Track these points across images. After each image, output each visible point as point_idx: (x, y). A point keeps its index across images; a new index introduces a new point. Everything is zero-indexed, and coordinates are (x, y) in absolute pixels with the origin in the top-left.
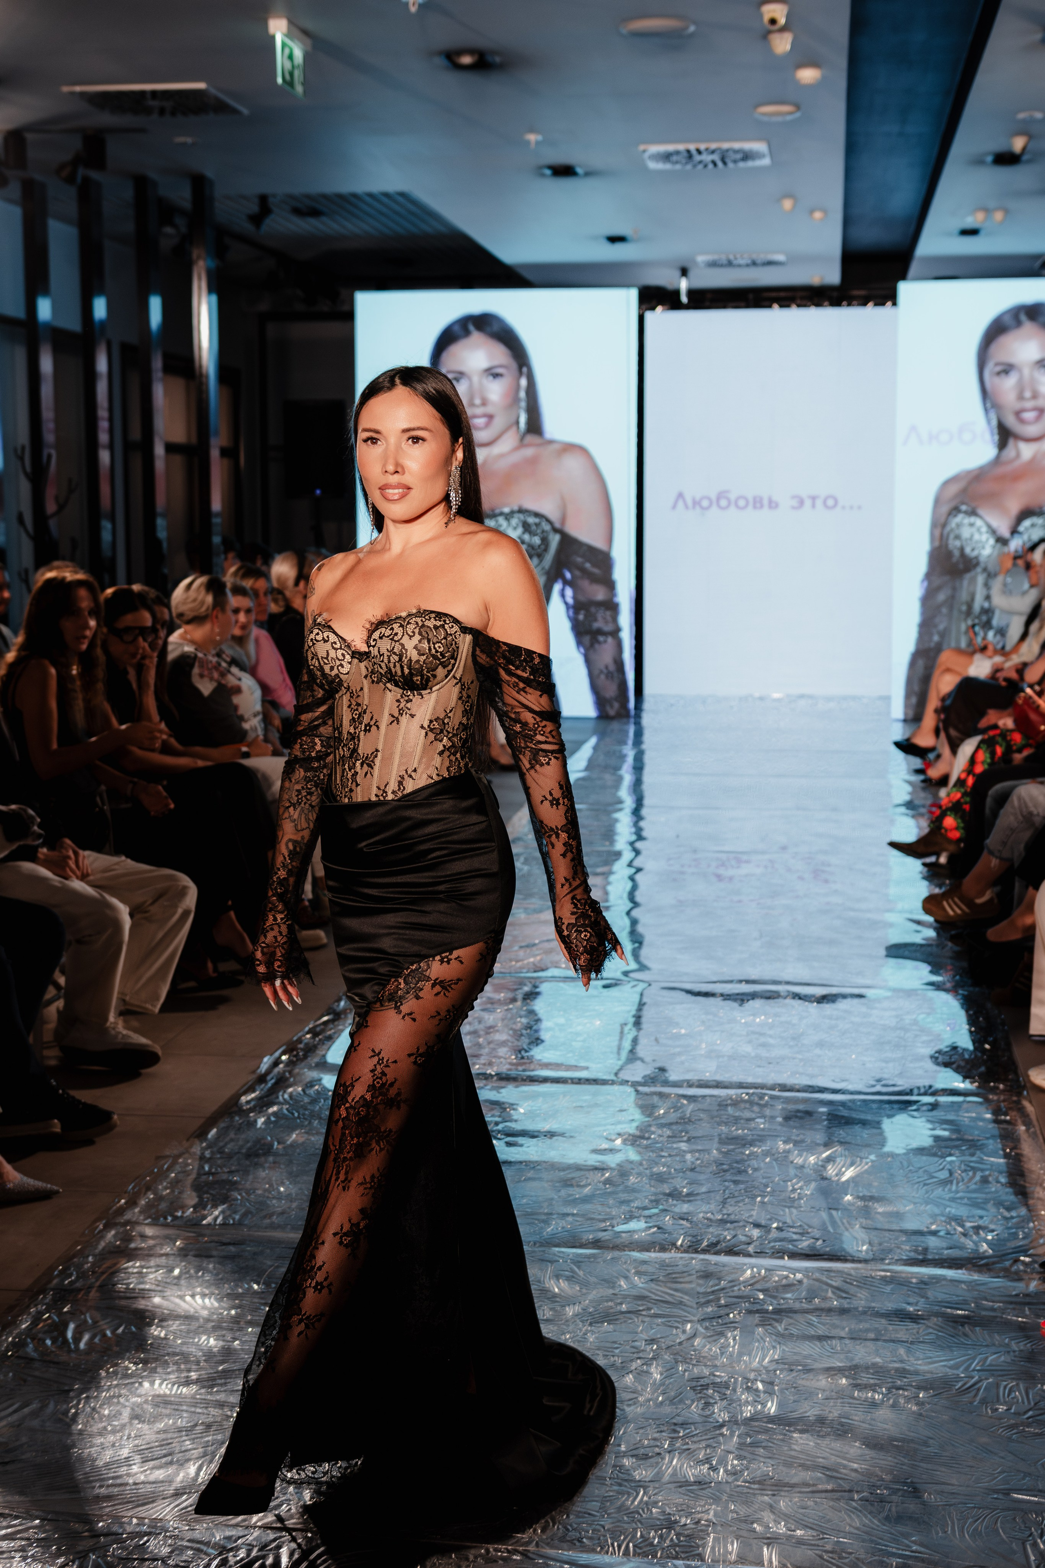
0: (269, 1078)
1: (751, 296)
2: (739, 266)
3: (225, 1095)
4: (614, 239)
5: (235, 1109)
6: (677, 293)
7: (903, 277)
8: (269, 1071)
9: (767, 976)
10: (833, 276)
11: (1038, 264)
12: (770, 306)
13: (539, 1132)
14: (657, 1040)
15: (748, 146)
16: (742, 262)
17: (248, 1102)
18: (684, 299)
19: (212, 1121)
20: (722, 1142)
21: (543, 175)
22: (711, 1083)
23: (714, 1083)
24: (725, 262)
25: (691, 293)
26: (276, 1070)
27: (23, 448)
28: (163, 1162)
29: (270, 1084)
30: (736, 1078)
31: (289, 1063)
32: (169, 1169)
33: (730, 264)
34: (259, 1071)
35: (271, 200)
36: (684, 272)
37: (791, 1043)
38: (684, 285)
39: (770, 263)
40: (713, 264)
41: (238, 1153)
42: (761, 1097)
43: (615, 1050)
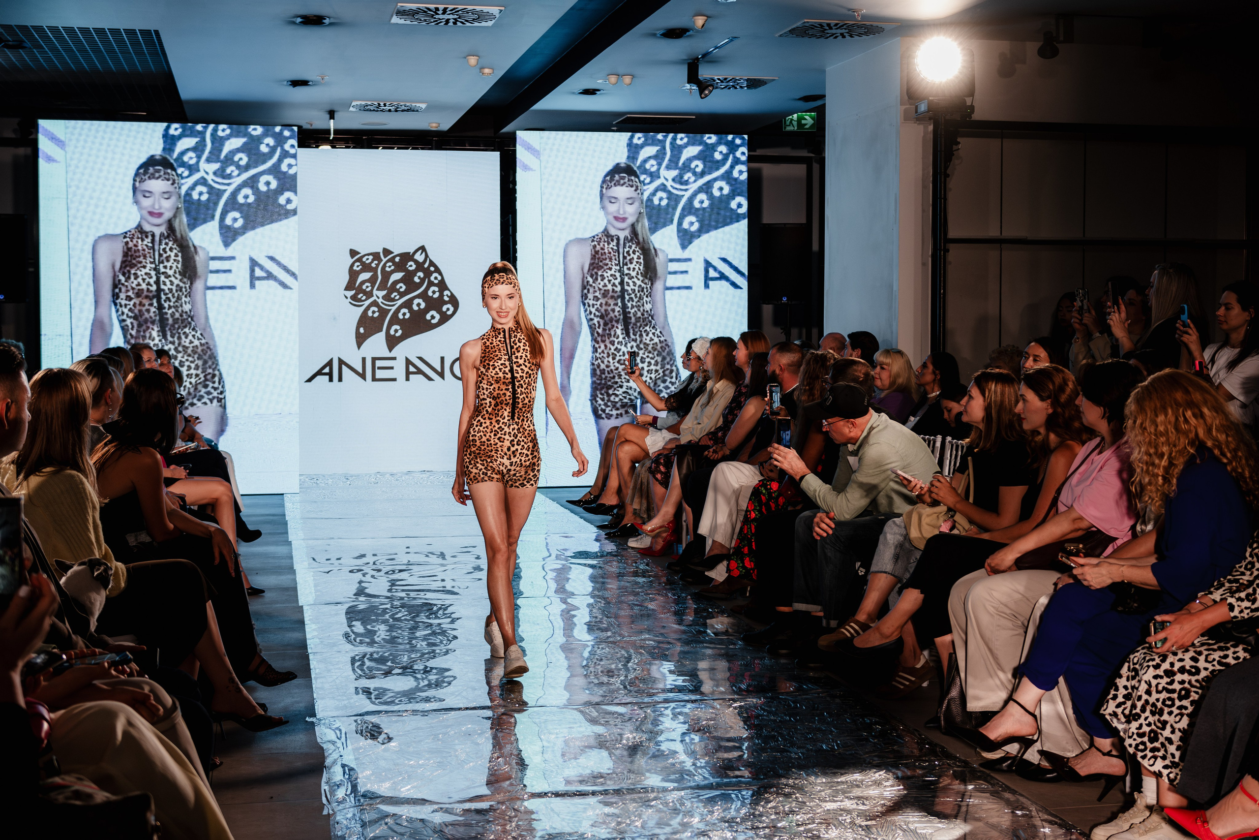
2: (384, 111)
4: (296, 83)
6: (327, 131)
10: (449, 123)
12: (377, 148)
15: (485, 9)
16: (387, 108)
18: (331, 137)
21: (294, 23)
24: (374, 107)
33: (378, 109)
36: (332, 114)
38: (332, 125)
39: (410, 110)
40: (365, 109)
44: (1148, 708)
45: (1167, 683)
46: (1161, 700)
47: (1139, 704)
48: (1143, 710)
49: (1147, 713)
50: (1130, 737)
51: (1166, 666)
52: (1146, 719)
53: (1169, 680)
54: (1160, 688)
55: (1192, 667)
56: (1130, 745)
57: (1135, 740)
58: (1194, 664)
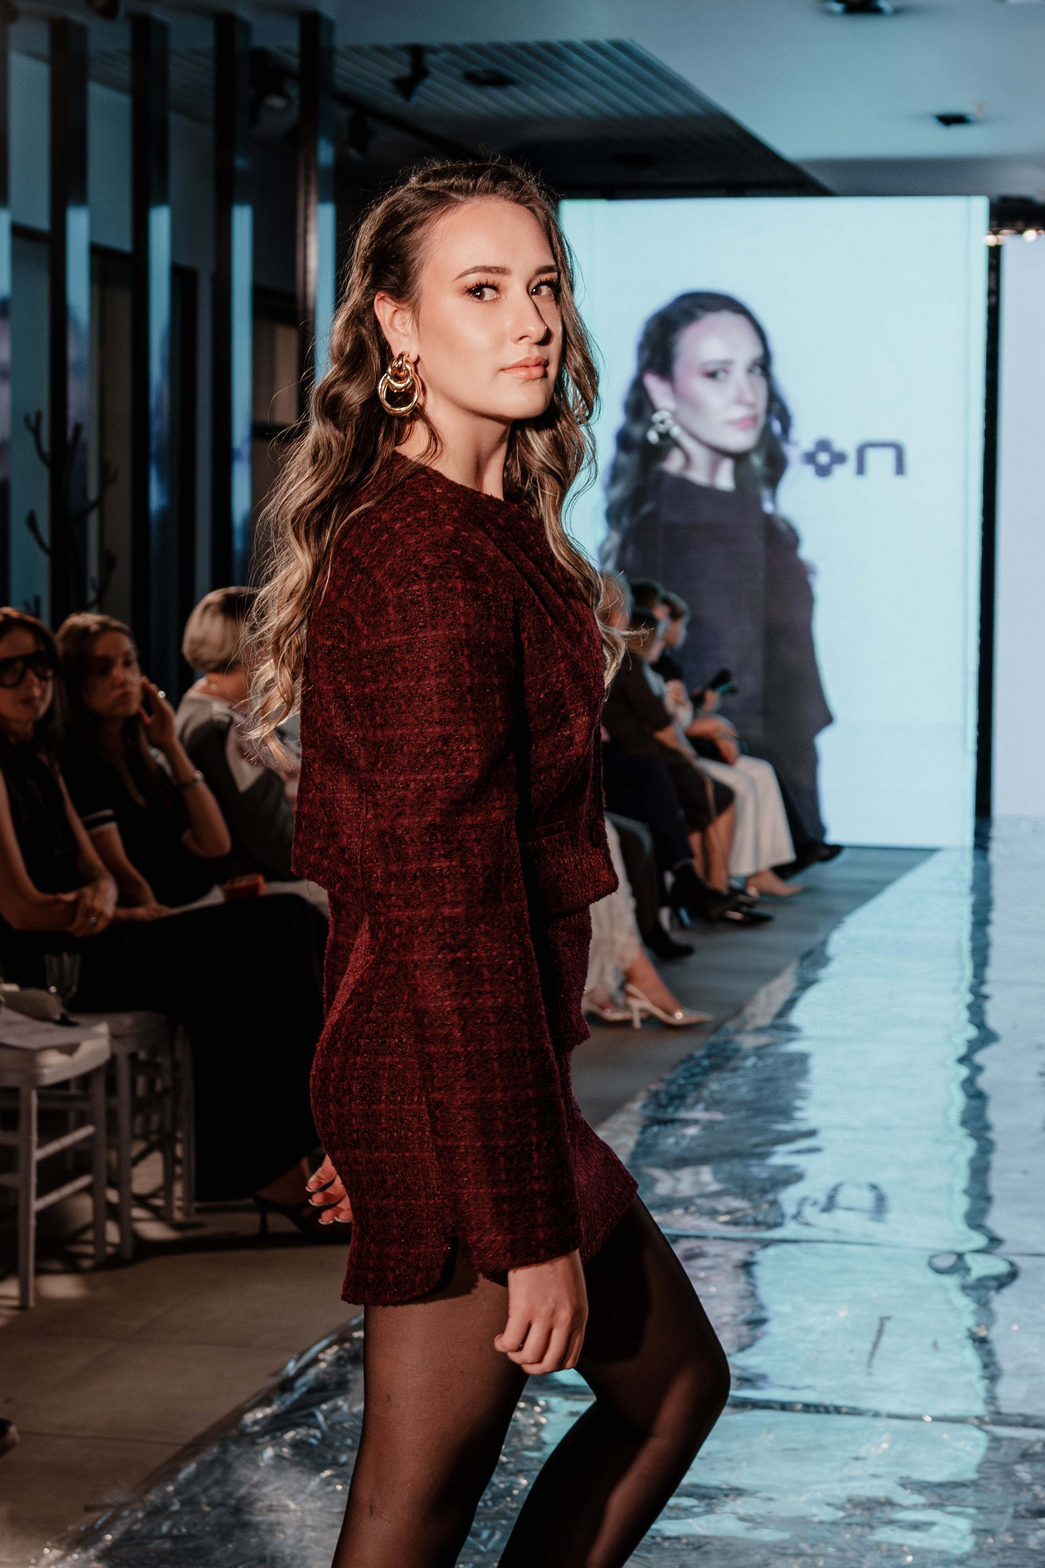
3: (223, 1408)
4: (948, 120)
5: (234, 1432)
8: (301, 1372)
13: (718, 1488)
14: (935, 1345)
17: (256, 1422)
19: (192, 1449)
20: (1017, 1516)
22: (1013, 1419)
23: (1020, 1419)
26: (312, 1373)
27: (39, 416)
28: (98, 1514)
29: (296, 1396)
31: (339, 1361)
32: (106, 1527)
34: (284, 1373)
35: (430, 58)
41: (222, 1504)
43: (865, 1358)
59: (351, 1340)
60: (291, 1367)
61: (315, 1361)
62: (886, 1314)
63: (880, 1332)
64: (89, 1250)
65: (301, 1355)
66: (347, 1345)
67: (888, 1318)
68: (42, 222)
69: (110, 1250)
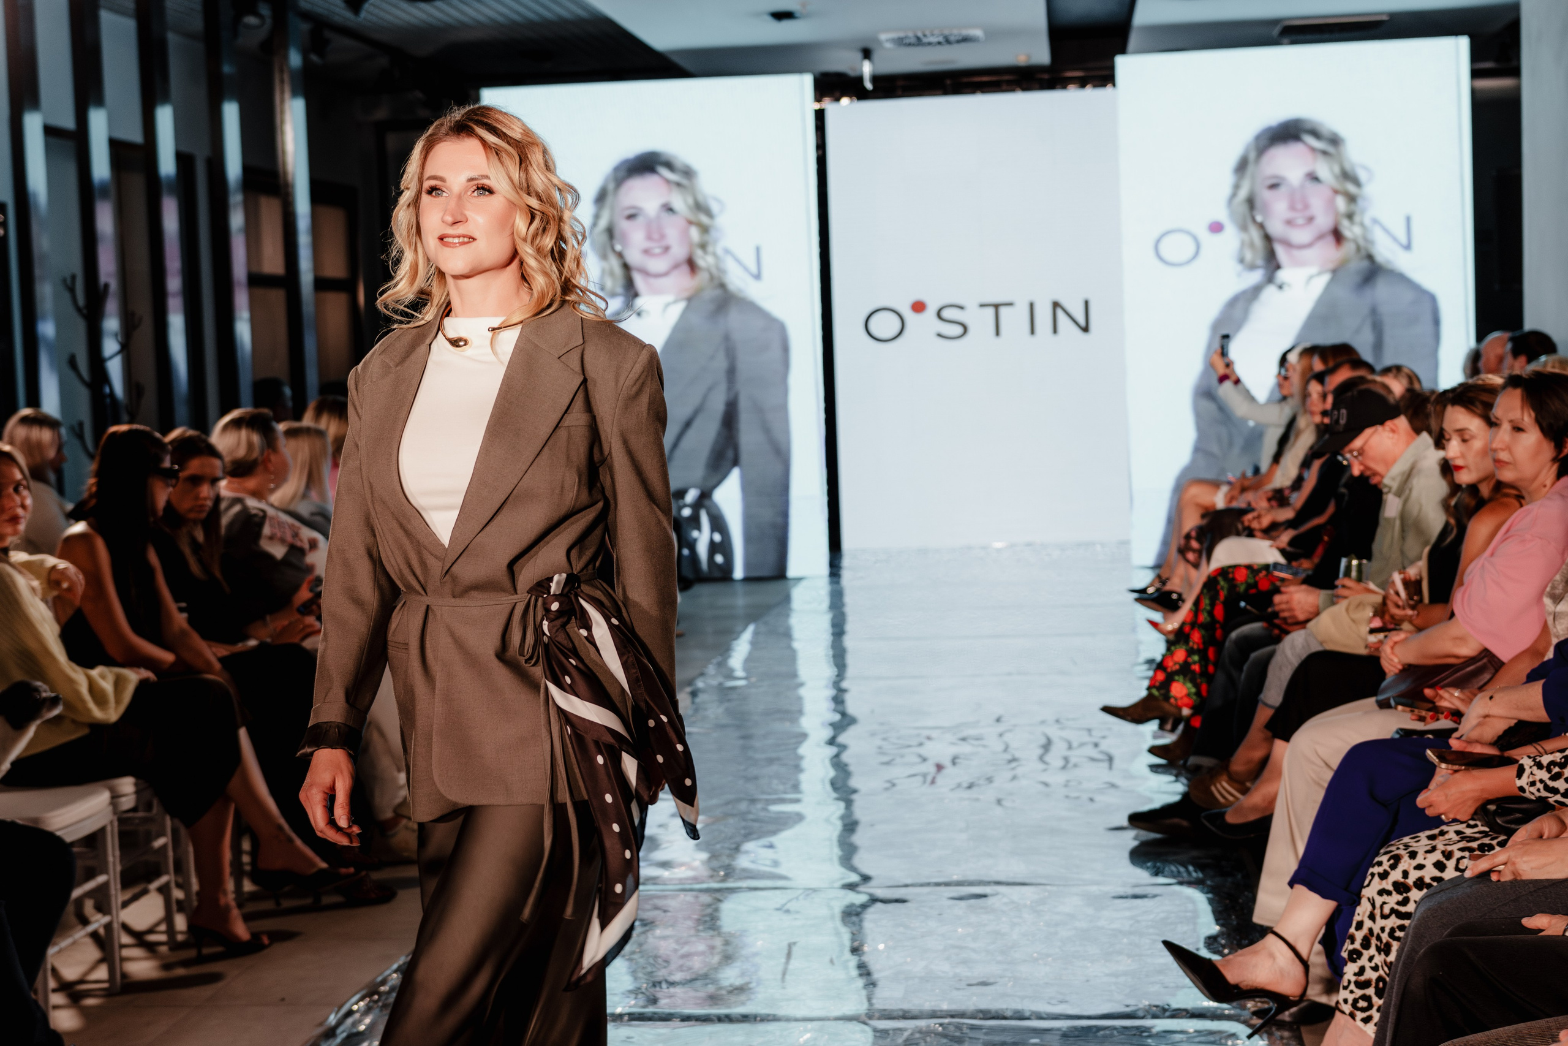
0: (339, 1031)
1: (948, 82)
2: (930, 44)
4: (779, 16)
6: (860, 79)
7: (1123, 51)
8: (340, 1023)
9: (972, 876)
10: (1040, 54)
11: (1276, 31)
16: (933, 40)
18: (869, 86)
22: (895, 1014)
23: (901, 1013)
24: (913, 40)
25: (875, 79)
27: (74, 277)
30: (928, 1006)
33: (919, 42)
36: (867, 54)
37: (1000, 958)
38: (867, 69)
39: (965, 40)
40: (901, 42)
42: (958, 1027)
43: (779, 976)
44: (1374, 941)
45: (1398, 903)
46: (1387, 930)
47: (1359, 936)
48: (1366, 944)
49: (1373, 951)
50: (1345, 988)
51: (1396, 875)
52: (1371, 959)
53: (1400, 898)
54: (1387, 910)
55: (1434, 879)
56: (1346, 1001)
57: (1352, 992)
58: (1437, 873)
59: (379, 994)
60: (332, 1019)
61: (350, 1013)
62: (793, 940)
63: (789, 955)
64: (163, 938)
65: (340, 1007)
66: (376, 997)
67: (795, 943)
68: (68, 122)
69: (180, 938)
